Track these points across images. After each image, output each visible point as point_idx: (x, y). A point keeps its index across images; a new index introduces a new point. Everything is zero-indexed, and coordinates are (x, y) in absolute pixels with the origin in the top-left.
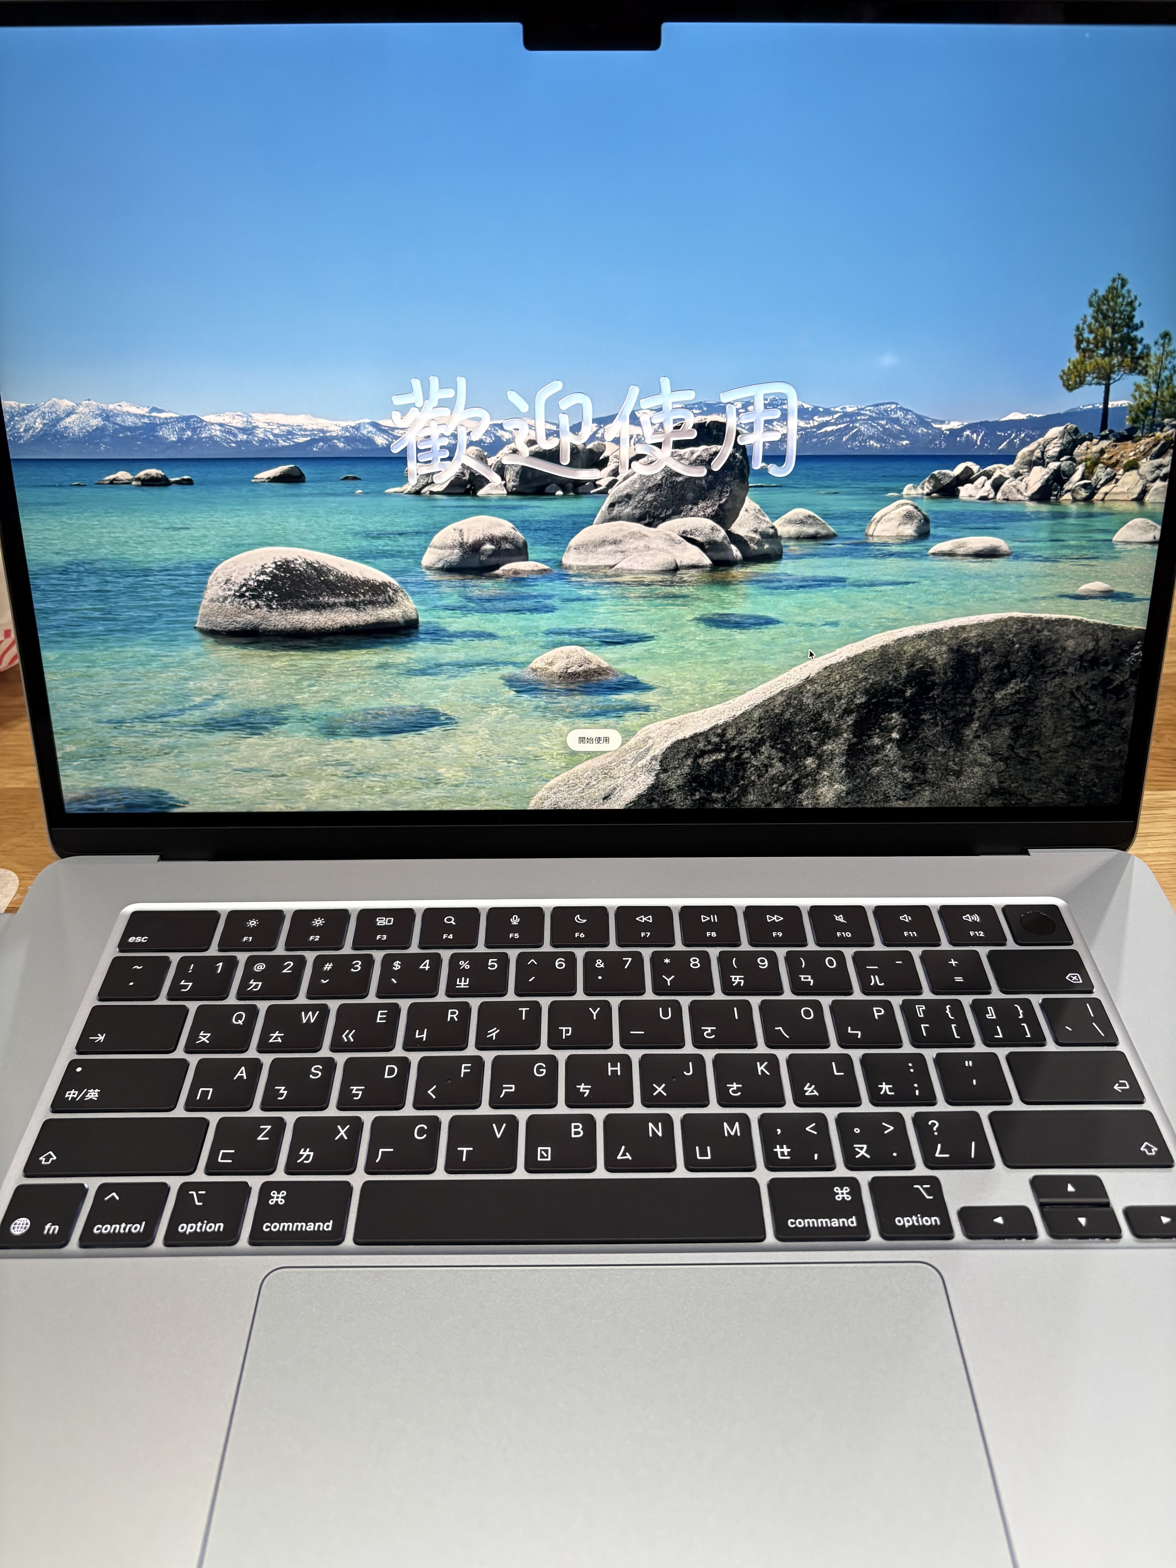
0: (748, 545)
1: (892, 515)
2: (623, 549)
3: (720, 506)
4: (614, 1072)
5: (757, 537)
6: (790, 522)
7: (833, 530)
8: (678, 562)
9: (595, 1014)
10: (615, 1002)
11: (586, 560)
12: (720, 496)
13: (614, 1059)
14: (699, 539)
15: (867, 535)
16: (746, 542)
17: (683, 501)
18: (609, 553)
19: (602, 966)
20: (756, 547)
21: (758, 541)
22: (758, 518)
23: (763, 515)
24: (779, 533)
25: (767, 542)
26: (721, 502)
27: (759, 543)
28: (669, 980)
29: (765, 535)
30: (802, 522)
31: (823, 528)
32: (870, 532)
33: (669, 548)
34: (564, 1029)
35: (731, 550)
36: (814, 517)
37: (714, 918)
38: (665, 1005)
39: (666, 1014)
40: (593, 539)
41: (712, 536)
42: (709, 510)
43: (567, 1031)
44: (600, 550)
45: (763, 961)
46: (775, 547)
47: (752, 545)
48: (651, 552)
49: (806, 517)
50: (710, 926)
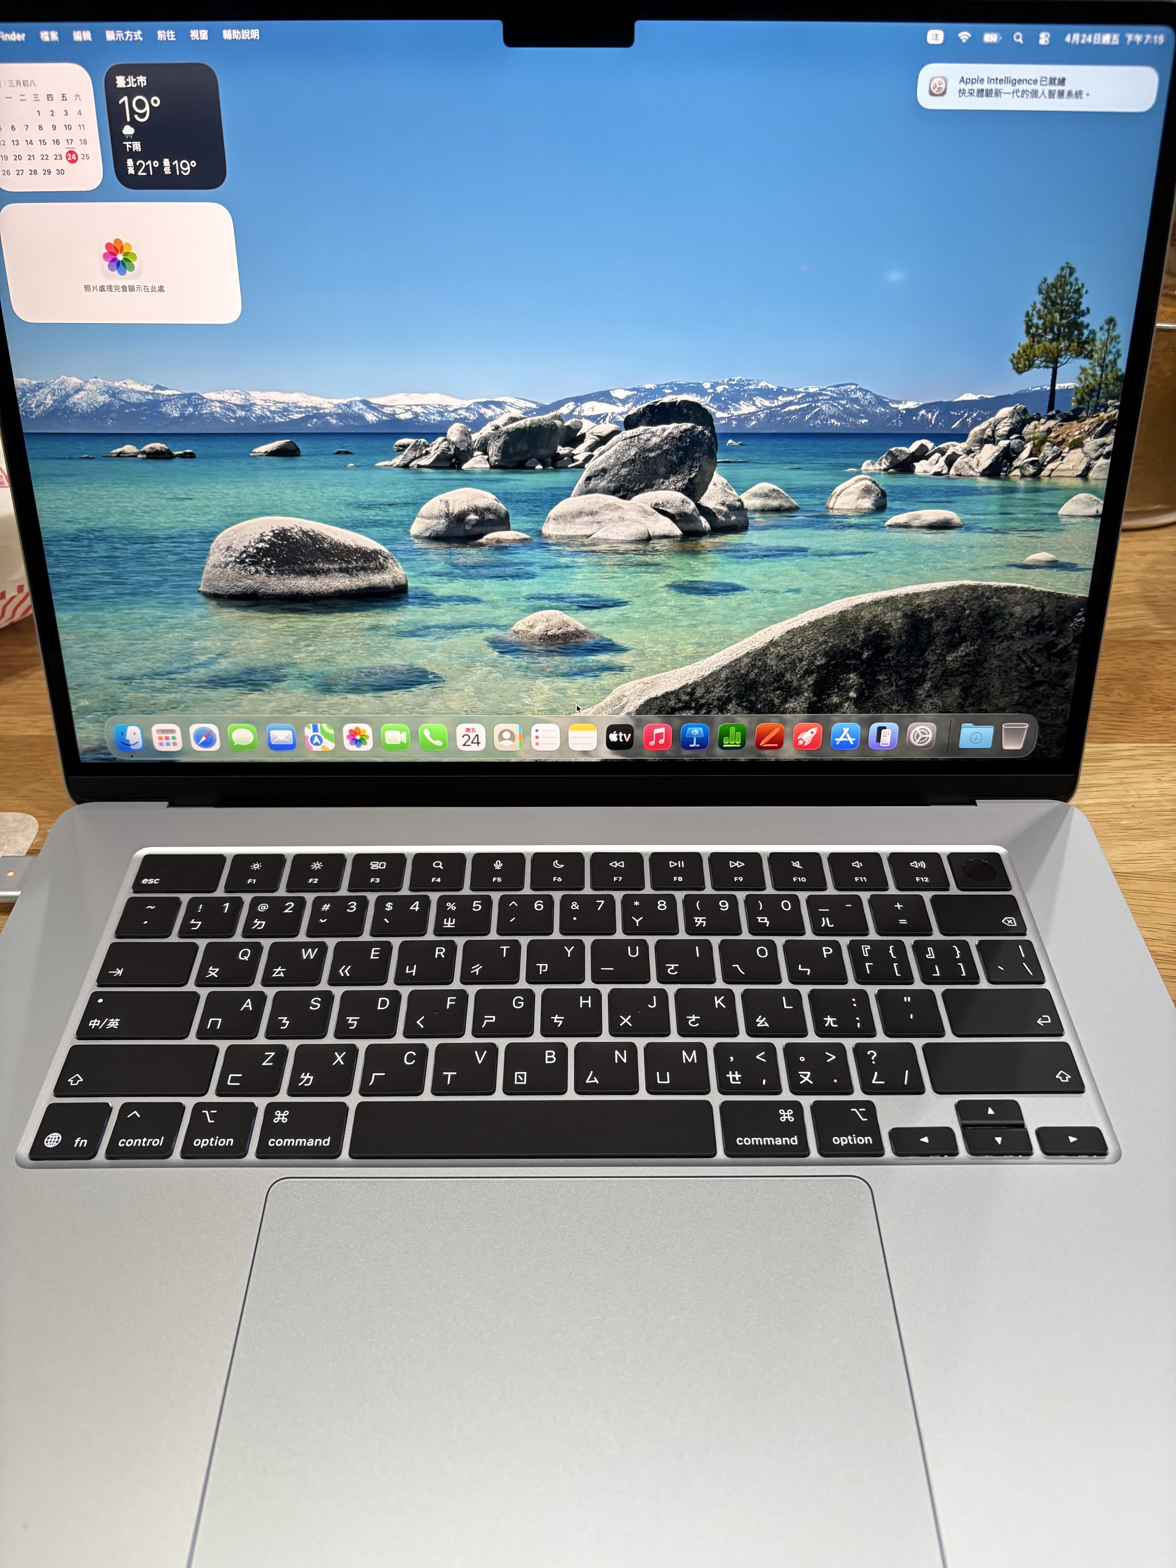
0: (716, 517)
1: (851, 489)
2: (599, 520)
3: (690, 480)
4: (586, 1005)
5: (725, 509)
6: (756, 495)
7: (795, 503)
8: (651, 532)
9: (569, 952)
10: (588, 941)
11: (565, 530)
12: (690, 471)
13: (586, 993)
14: (670, 511)
15: (827, 508)
16: (714, 514)
17: (655, 475)
18: (586, 524)
19: (577, 908)
20: (723, 519)
21: (726, 513)
22: (725, 491)
23: (731, 489)
24: (745, 506)
25: (734, 514)
26: (691, 476)
27: (726, 515)
28: (637, 921)
29: (731, 508)
30: (766, 496)
31: (787, 502)
32: (831, 505)
33: (642, 519)
34: (541, 965)
35: (700, 521)
36: (778, 491)
37: (681, 864)
38: (633, 943)
39: (633, 953)
40: (571, 510)
41: (682, 508)
42: (680, 484)
43: (544, 968)
44: (578, 521)
45: (724, 904)
46: (741, 519)
47: (720, 517)
48: (625, 523)
49: (770, 491)
50: (677, 871)
